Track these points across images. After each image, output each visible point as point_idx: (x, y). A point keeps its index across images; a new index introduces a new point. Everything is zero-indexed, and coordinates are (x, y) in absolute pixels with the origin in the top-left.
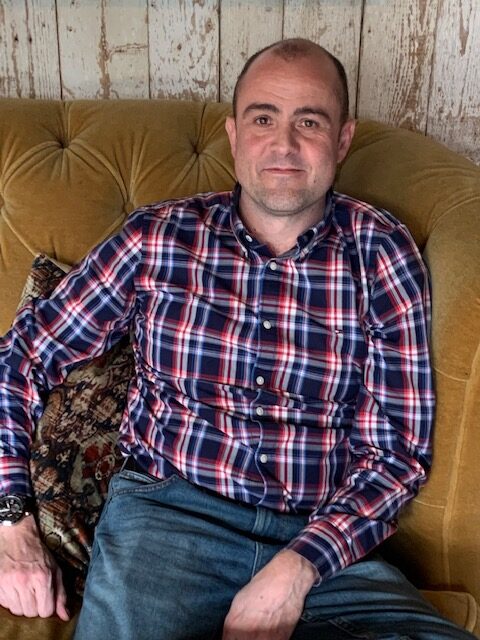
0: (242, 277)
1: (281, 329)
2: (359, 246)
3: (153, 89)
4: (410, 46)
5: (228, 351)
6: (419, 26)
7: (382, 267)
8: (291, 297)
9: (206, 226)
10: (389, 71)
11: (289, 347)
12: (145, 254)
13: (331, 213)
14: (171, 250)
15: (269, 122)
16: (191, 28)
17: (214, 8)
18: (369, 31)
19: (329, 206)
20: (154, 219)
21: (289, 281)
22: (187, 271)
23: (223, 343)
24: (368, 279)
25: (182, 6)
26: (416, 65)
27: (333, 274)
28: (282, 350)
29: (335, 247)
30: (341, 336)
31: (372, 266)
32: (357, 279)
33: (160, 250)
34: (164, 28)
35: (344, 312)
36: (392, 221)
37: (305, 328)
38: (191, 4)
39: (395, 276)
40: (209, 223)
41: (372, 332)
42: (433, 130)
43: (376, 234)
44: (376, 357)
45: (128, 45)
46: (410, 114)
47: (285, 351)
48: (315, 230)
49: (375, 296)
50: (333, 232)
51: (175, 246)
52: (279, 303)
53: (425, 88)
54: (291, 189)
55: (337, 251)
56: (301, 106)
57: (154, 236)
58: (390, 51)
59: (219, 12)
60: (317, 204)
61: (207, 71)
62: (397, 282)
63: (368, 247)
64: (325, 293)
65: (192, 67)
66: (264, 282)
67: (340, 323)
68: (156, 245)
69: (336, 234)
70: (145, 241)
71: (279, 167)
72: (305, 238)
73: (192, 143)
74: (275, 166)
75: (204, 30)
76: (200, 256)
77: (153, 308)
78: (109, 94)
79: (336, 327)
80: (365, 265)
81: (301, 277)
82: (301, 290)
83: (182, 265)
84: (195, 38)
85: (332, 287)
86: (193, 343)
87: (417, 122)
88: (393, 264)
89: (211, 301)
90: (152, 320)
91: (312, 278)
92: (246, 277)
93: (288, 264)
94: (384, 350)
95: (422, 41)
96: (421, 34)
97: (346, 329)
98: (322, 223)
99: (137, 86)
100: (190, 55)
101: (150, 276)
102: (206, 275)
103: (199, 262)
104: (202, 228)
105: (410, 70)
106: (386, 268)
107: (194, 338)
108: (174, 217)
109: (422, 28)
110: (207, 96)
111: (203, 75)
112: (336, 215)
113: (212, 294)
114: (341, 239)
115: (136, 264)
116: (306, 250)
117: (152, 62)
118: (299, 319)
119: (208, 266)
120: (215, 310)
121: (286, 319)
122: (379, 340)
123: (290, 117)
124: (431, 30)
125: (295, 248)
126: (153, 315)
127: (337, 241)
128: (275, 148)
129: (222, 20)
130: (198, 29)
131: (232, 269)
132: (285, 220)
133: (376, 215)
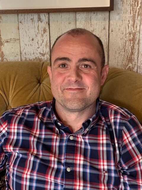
0: (56, 144)
1: (76, 171)
2: (113, 127)
3: (22, 57)
4: (129, 37)
5: (49, 183)
6: (133, 28)
7: (126, 138)
8: (80, 154)
9: (39, 118)
10: (121, 47)
11: (80, 182)
12: (9, 133)
13: (98, 111)
14: (21, 131)
15: (66, 66)
16: (38, 31)
17: (47, 23)
18: (112, 31)
19: (98, 107)
20: (14, 115)
21: (79, 145)
22: (29, 142)
23: (46, 180)
24: (118, 144)
25: (33, 22)
26: (132, 45)
27: (101, 142)
28: (76, 184)
29: (102, 127)
30: (106, 174)
31: (120, 137)
32: (113, 144)
33: (16, 131)
34: (26, 32)
35: (108, 162)
36: (129, 114)
37: (88, 171)
38: (37, 22)
39: (132, 142)
40: (40, 116)
41: (122, 171)
42: (140, 71)
43: (122, 121)
44: (125, 184)
45: (11, 39)
46: (130, 65)
47: (78, 184)
48: (91, 120)
49: (122, 153)
50: (100, 119)
51: (23, 129)
52: (75, 158)
53: (136, 54)
54: (79, 98)
55: (103, 130)
56: (82, 57)
57: (13, 124)
58: (121, 39)
59: (49, 25)
60: (92, 105)
61: (45, 49)
62: (133, 145)
63: (118, 127)
64: (98, 152)
65: (38, 48)
66: (67, 146)
67: (106, 167)
68: (14, 129)
69: (102, 121)
70: (9, 127)
71: (72, 87)
72: (87, 123)
73: (37, 79)
74: (70, 87)
75: (43, 32)
76: (36, 134)
77: (13, 161)
78: (3, 60)
79: (104, 169)
80: (116, 137)
81: (85, 143)
82: (86, 150)
83: (26, 138)
84: (39, 36)
85: (101, 149)
86: (31, 180)
87: (133, 68)
88: (131, 136)
89: (41, 157)
90: (12, 167)
91: (91, 144)
92: (58, 144)
93: (79, 136)
94: (128, 181)
95: (134, 34)
96: (133, 32)
97: (109, 171)
98: (94, 116)
99: (15, 56)
100: (38, 43)
101: (11, 145)
102: (38, 143)
103: (35, 137)
104: (37, 119)
105: (129, 47)
106: (127, 138)
107: (32, 177)
108: (24, 114)
109: (134, 29)
110: (45, 59)
111: (43, 51)
112: (101, 111)
113: (41, 153)
114: (104, 123)
115: (4, 138)
116: (87, 129)
117: (21, 46)
118: (84, 166)
119: (39, 139)
120: (42, 162)
121: (78, 166)
122: (126, 176)
123: (76, 63)
124: (138, 30)
125: (81, 128)
126: (12, 165)
127: (102, 124)
128: (69, 78)
129: (50, 28)
130: (40, 32)
131: (51, 140)
132: (76, 114)
133: (121, 111)
